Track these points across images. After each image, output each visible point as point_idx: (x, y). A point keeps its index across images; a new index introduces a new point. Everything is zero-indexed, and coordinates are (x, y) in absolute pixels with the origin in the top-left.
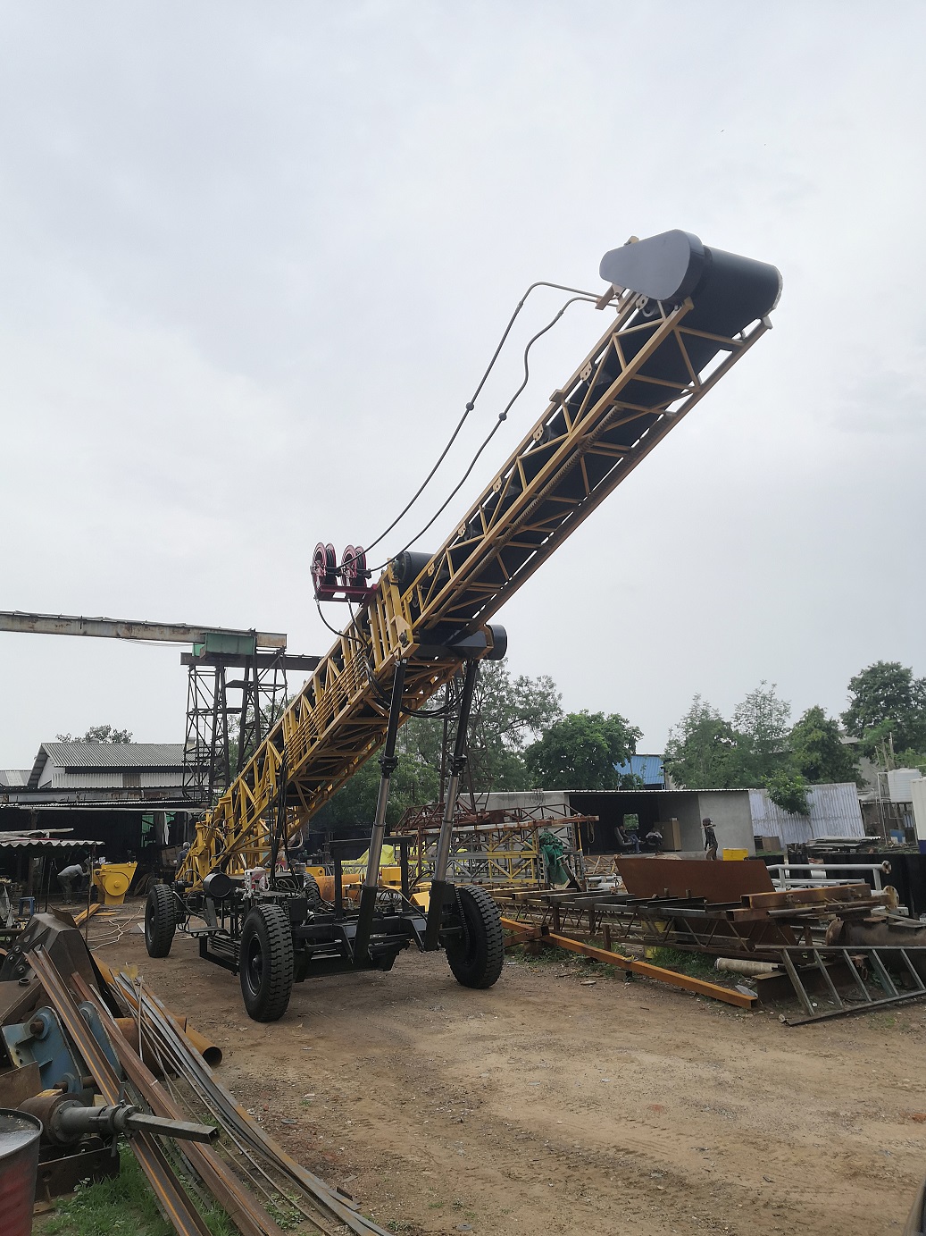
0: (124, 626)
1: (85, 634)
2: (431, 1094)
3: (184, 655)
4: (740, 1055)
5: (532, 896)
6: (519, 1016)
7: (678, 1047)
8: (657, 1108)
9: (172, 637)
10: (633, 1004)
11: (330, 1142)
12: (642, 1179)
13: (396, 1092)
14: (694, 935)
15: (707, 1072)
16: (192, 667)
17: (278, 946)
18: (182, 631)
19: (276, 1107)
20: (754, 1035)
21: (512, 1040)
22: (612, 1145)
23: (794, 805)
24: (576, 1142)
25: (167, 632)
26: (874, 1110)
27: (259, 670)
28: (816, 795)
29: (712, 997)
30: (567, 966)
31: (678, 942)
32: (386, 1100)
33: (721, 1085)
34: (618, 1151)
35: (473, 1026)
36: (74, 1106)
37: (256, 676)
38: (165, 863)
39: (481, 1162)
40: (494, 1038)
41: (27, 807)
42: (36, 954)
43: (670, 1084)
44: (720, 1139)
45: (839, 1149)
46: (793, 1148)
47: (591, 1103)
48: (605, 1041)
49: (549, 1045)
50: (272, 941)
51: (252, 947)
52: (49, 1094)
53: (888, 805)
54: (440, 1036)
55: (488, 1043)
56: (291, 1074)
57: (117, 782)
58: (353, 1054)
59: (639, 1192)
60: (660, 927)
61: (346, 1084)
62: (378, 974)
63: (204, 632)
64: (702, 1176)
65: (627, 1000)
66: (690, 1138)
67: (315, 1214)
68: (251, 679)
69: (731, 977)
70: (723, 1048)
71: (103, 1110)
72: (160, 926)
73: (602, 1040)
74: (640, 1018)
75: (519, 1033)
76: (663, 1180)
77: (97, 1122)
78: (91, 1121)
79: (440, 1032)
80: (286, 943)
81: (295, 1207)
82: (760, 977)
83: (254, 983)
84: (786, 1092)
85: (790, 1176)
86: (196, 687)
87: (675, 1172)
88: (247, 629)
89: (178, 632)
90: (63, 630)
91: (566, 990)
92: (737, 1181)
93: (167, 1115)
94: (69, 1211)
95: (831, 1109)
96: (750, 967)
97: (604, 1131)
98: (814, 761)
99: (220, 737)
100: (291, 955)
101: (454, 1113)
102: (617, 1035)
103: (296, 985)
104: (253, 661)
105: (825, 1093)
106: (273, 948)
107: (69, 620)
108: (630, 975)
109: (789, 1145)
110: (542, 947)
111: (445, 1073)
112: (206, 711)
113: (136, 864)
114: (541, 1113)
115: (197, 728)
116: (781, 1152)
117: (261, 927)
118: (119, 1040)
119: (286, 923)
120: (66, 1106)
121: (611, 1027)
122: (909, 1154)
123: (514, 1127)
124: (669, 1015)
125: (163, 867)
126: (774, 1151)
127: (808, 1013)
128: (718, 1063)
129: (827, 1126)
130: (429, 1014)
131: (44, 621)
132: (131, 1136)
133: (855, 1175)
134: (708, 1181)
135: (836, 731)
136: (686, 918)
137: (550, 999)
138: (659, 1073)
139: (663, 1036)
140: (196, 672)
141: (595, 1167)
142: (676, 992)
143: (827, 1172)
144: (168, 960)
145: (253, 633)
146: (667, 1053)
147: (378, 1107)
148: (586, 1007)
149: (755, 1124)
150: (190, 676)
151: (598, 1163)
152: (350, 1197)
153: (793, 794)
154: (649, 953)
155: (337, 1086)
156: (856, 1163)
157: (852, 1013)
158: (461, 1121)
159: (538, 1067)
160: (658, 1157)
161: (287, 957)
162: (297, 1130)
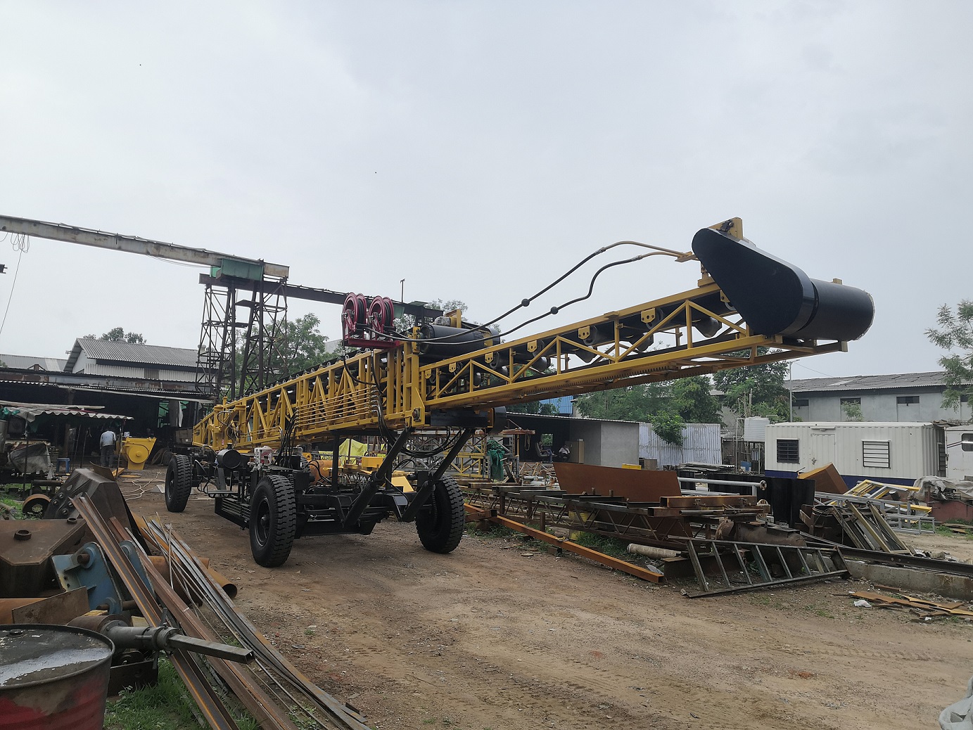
0: (153, 245)
1: (120, 249)
2: (412, 631)
3: (202, 276)
4: (654, 617)
5: (484, 486)
6: (475, 576)
7: (606, 608)
8: (597, 654)
9: (193, 259)
10: (564, 573)
11: (334, 665)
12: (593, 709)
13: (383, 629)
14: (615, 525)
15: (633, 629)
16: (209, 286)
17: (284, 508)
18: (202, 255)
19: (286, 635)
20: (662, 603)
21: (473, 594)
22: (565, 680)
23: (671, 437)
24: (535, 677)
25: (190, 254)
26: (769, 667)
27: (265, 295)
28: (689, 430)
29: (626, 572)
30: (509, 541)
31: (599, 529)
32: (376, 634)
33: (644, 639)
34: (570, 685)
35: (440, 581)
36: (119, 625)
37: (262, 298)
38: (178, 441)
39: (460, 688)
40: (458, 592)
41: (65, 387)
42: (81, 500)
43: (605, 636)
44: (651, 681)
45: (747, 696)
46: (710, 692)
47: (543, 647)
48: (548, 600)
49: (503, 600)
50: (279, 504)
51: (261, 508)
52: (95, 614)
53: (742, 442)
54: (414, 587)
55: (454, 595)
56: (295, 609)
57: (140, 374)
58: (344, 597)
59: (592, 719)
60: (584, 517)
61: (341, 620)
62: (359, 537)
63: (220, 257)
64: (640, 710)
65: (560, 570)
66: (626, 679)
67: (329, 724)
68: (258, 300)
69: (640, 558)
70: (641, 611)
71: (147, 630)
72: (179, 488)
73: (545, 599)
74: (571, 583)
75: (477, 589)
76: (609, 711)
77: (141, 640)
78: (137, 639)
79: (414, 584)
80: (291, 506)
81: (312, 717)
82: (667, 560)
83: (262, 537)
84: (697, 648)
85: (712, 714)
86: (211, 303)
87: (619, 705)
88: (257, 259)
89: (199, 255)
90: (101, 243)
91: (510, 559)
92: (669, 715)
93: (198, 636)
94: (115, 711)
95: (735, 664)
96: (655, 552)
97: (556, 669)
98: (688, 406)
99: (228, 345)
100: (295, 516)
101: (432, 648)
102: (556, 596)
103: (296, 541)
104: (259, 286)
105: (727, 651)
106: (280, 510)
107: (106, 236)
108: (560, 551)
109: (707, 690)
110: (490, 525)
111: (422, 616)
112: (218, 323)
113: (155, 439)
114: (503, 651)
115: (210, 337)
116: (702, 695)
117: (271, 492)
118: (153, 573)
119: (292, 491)
120: (113, 625)
121: (550, 589)
122: (801, 702)
123: (482, 661)
124: (594, 584)
125: (176, 444)
126: (695, 694)
127: (704, 589)
128: (640, 622)
129: (734, 677)
130: (403, 570)
131: (85, 234)
132: (171, 653)
133: (763, 716)
134: (646, 714)
135: (708, 385)
136: (609, 511)
137: (498, 565)
138: (594, 627)
139: (592, 599)
140: (212, 290)
141: (553, 697)
142: (597, 567)
143: (740, 713)
144: (184, 515)
145: (261, 264)
146: (598, 612)
147: (370, 640)
148: (528, 573)
149: (677, 672)
150: (206, 293)
151: (556, 694)
152: (358, 712)
153: (672, 429)
154: (574, 536)
155: (334, 621)
156: (763, 708)
157: (736, 592)
158: (440, 655)
159: (497, 617)
160: (603, 693)
161: (291, 518)
162: (305, 654)
